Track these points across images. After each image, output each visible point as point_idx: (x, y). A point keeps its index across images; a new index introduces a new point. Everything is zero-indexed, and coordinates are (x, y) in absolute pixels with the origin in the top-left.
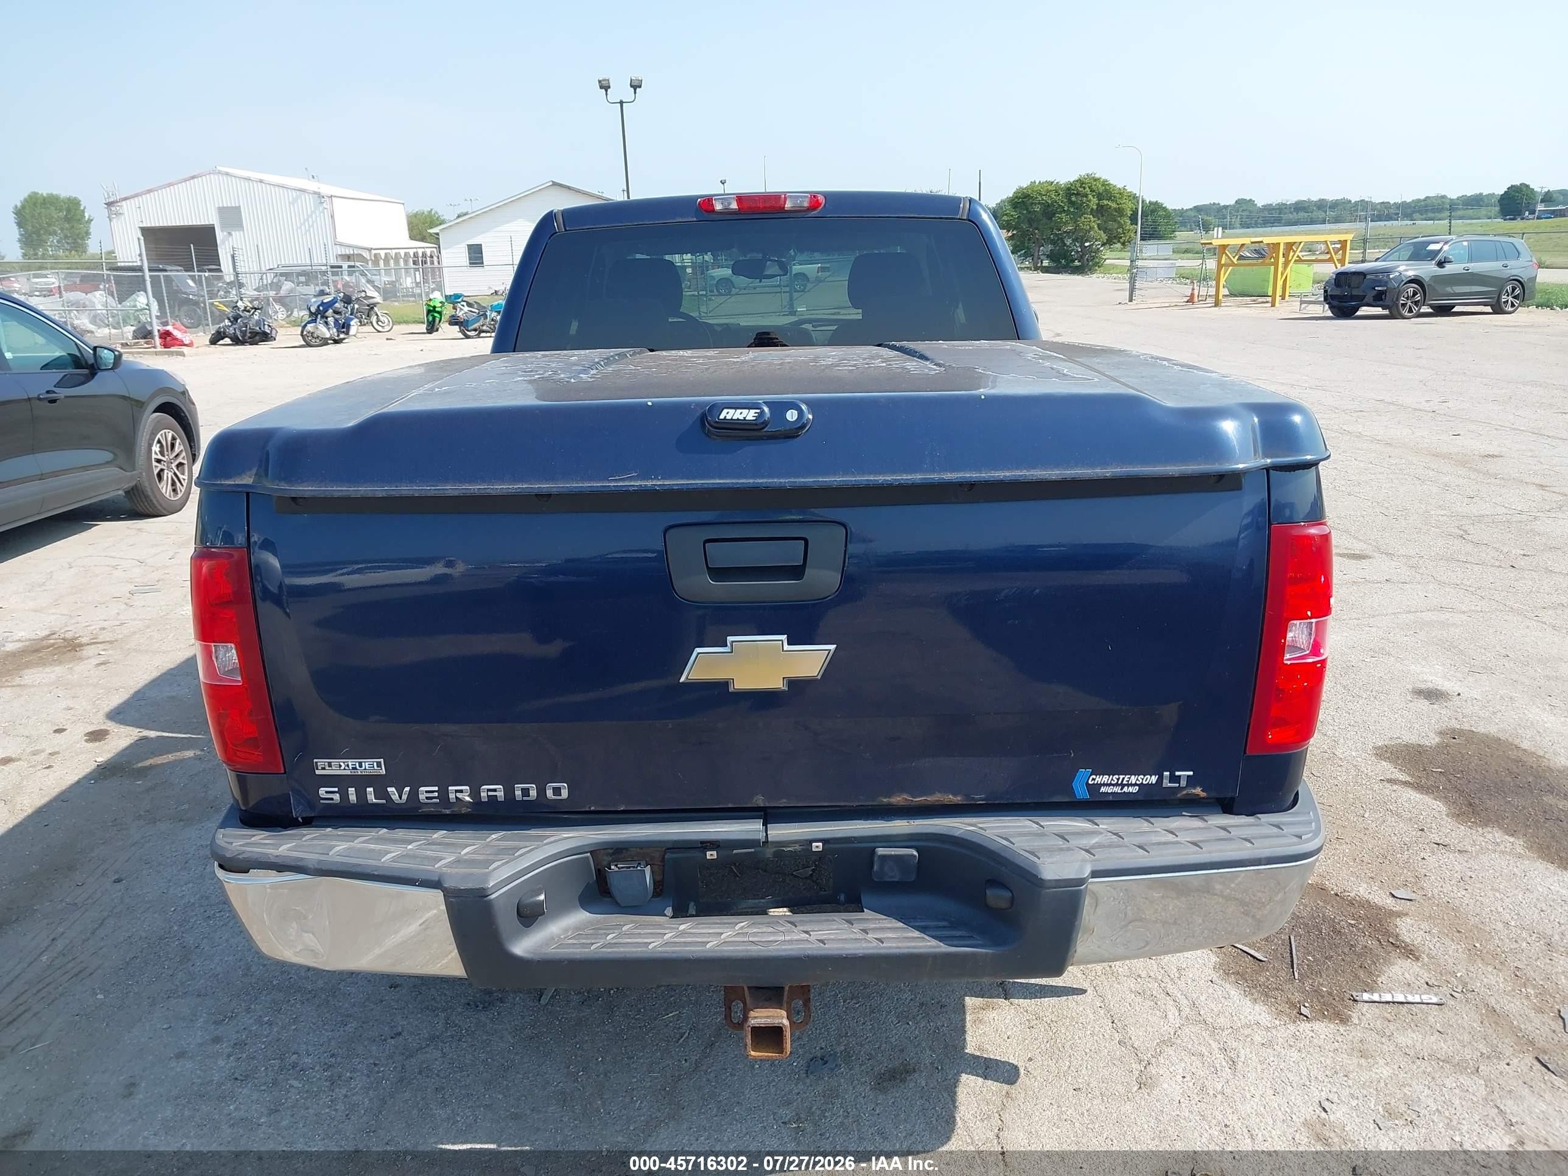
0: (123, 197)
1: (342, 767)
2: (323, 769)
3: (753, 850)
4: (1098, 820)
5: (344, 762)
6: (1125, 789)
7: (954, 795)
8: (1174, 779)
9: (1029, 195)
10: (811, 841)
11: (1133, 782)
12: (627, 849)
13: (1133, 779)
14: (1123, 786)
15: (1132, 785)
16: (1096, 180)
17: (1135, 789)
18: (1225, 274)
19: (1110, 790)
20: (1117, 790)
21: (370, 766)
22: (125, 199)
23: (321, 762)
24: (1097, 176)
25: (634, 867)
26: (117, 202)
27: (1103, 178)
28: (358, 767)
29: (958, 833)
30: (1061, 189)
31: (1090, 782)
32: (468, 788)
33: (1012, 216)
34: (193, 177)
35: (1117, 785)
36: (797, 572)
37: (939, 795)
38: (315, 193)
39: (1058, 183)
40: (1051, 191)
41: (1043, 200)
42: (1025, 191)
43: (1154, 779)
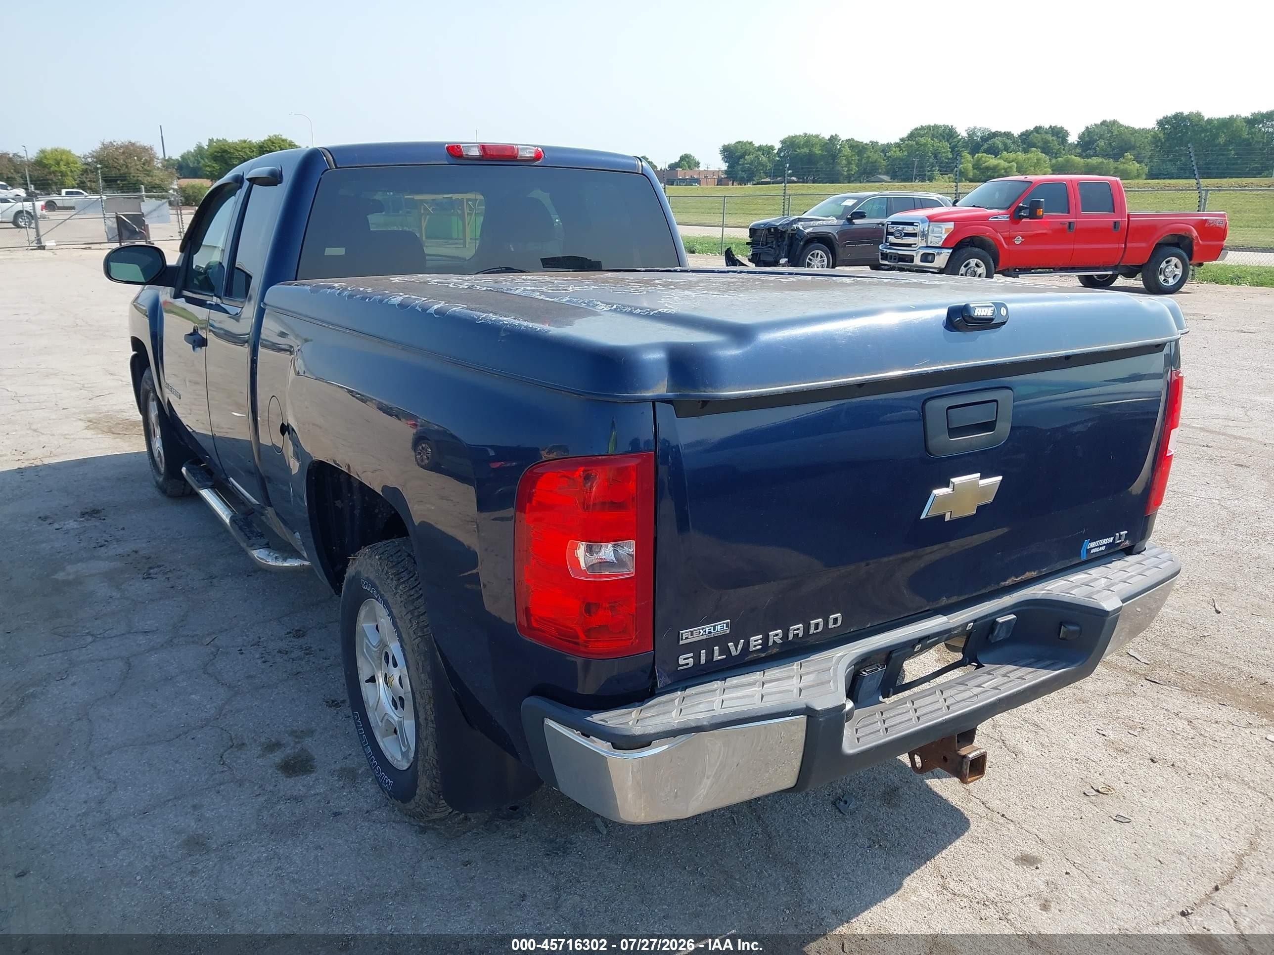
1: (700, 633)
2: (687, 638)
4: (1090, 571)
5: (702, 629)
6: (1101, 549)
8: (1120, 537)
9: (227, 151)
11: (1103, 544)
12: (870, 657)
13: (1103, 541)
14: (1099, 547)
16: (283, 141)
17: (1104, 548)
18: (425, 221)
19: (1097, 550)
21: (721, 627)
23: (685, 633)
24: (284, 137)
27: (289, 139)
28: (712, 631)
29: (1040, 596)
30: (255, 147)
31: (1088, 548)
32: (780, 631)
33: (214, 167)
37: (1028, 574)
39: (250, 141)
40: (245, 148)
41: (240, 155)
42: (223, 147)
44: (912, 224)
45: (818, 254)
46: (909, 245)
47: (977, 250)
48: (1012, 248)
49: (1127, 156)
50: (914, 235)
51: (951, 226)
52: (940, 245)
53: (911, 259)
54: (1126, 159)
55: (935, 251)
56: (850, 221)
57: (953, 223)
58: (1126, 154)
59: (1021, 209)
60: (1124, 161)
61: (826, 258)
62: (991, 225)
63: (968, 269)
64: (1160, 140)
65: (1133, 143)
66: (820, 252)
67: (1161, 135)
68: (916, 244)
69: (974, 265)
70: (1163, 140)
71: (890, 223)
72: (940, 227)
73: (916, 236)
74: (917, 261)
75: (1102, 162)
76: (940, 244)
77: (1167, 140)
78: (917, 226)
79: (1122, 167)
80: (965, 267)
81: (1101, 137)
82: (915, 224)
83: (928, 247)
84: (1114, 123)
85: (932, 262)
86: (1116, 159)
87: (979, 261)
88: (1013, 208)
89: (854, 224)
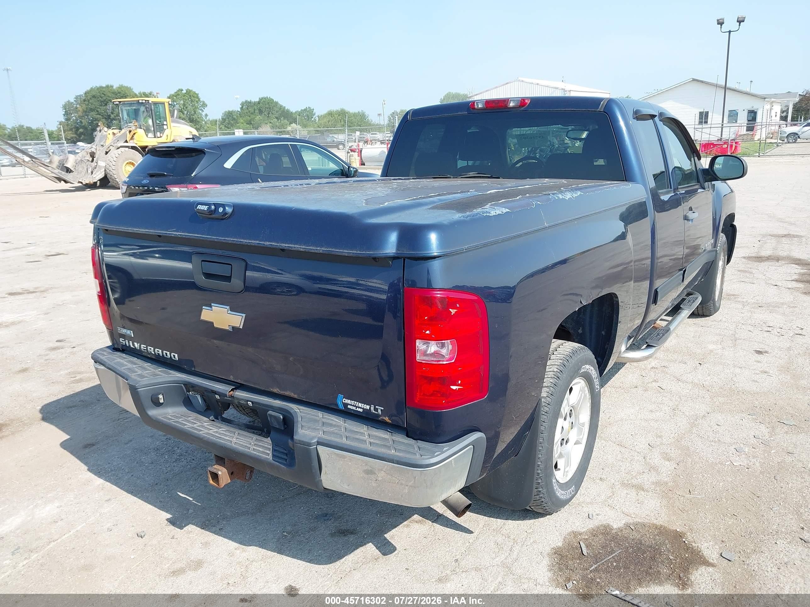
0: (475, 94)
1: (123, 331)
2: (119, 331)
3: (231, 399)
6: (357, 409)
7: (295, 394)
8: (376, 410)
10: (248, 401)
11: (360, 407)
13: (360, 405)
14: (357, 407)
15: (359, 407)
17: (361, 410)
19: (351, 407)
20: (354, 408)
21: (130, 333)
22: (476, 95)
23: (119, 328)
25: (194, 394)
26: (473, 96)
28: (127, 333)
29: (292, 411)
31: (344, 402)
32: (152, 348)
34: (507, 84)
35: (353, 406)
36: (228, 279)
37: (289, 392)
38: (562, 89)
43: (368, 407)
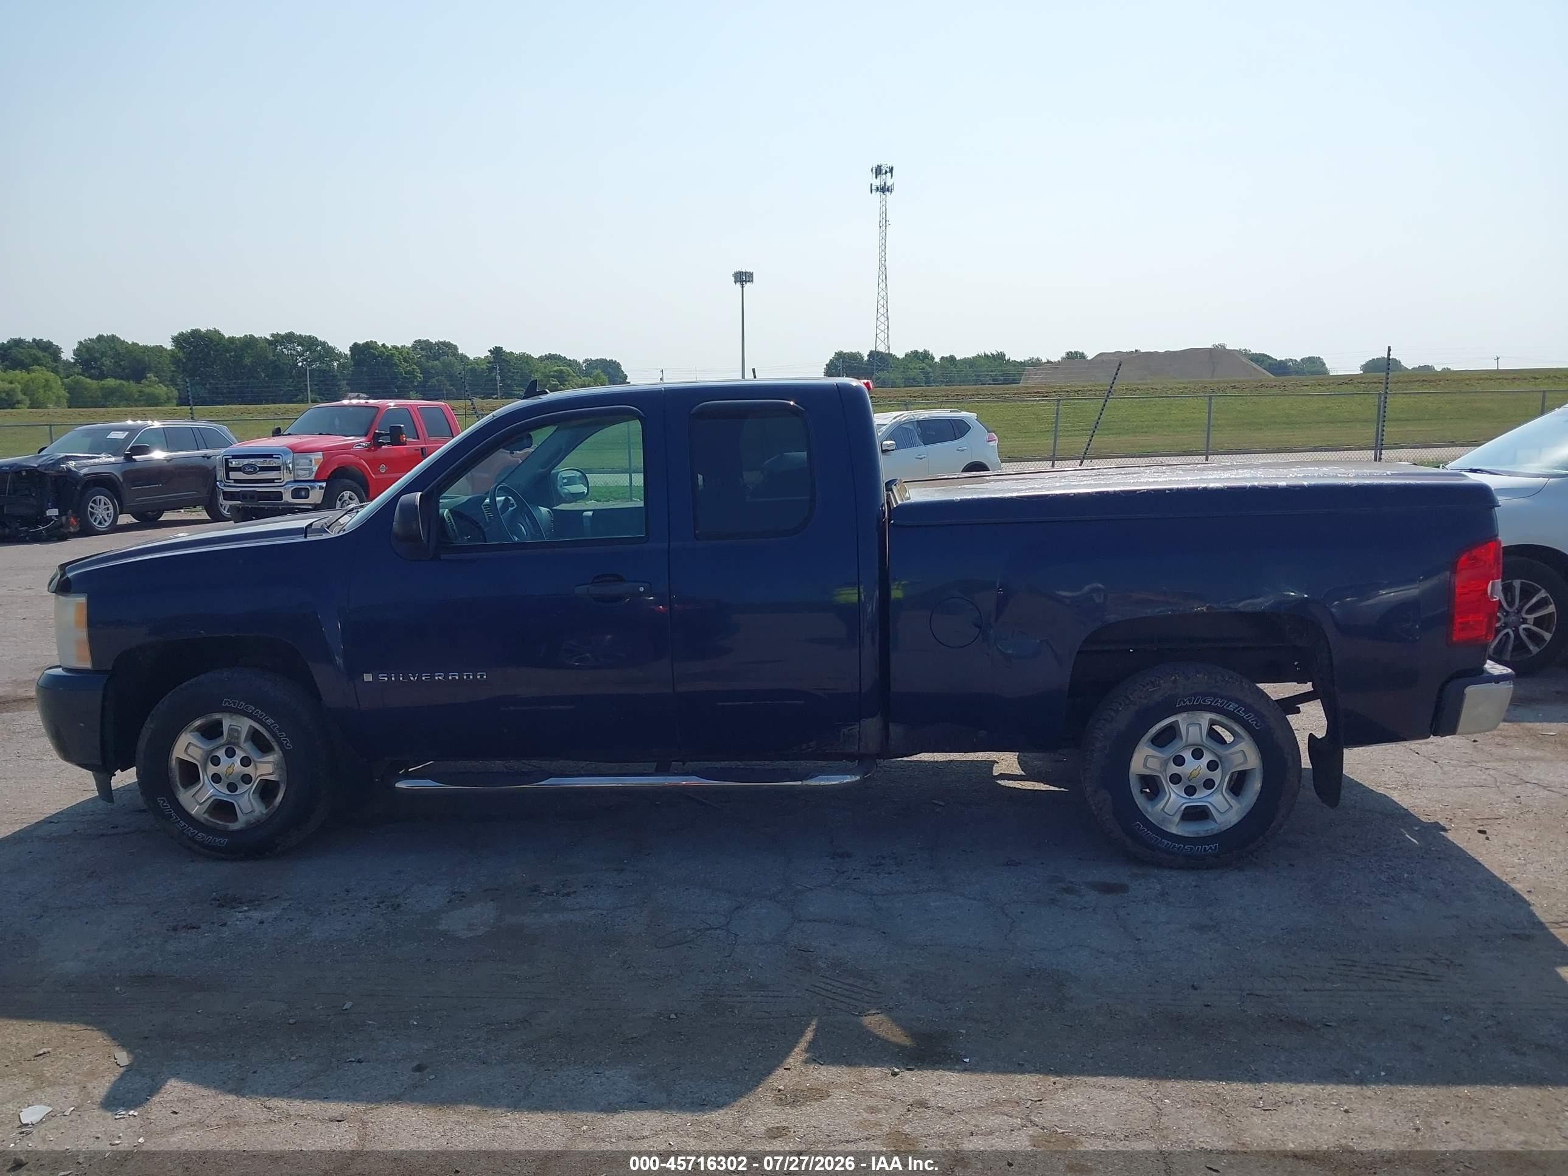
44: (270, 456)
45: (100, 500)
46: (272, 481)
47: (348, 481)
48: (379, 476)
49: (150, 378)
50: (278, 469)
51: (319, 456)
52: (313, 479)
53: (280, 496)
54: (150, 381)
55: (307, 485)
56: (129, 458)
57: (321, 453)
58: (148, 375)
59: (380, 435)
60: (147, 382)
61: (111, 505)
62: (356, 454)
63: (343, 503)
64: (180, 360)
65: (147, 363)
66: (102, 497)
67: (181, 354)
68: (280, 479)
69: (347, 498)
70: (184, 360)
71: (231, 457)
72: (307, 458)
73: (280, 470)
74: (287, 498)
75: (121, 384)
76: (312, 477)
77: (189, 360)
78: (279, 458)
79: (147, 390)
80: (340, 500)
81: (103, 354)
82: (274, 456)
83: (295, 481)
84: (113, 339)
85: (307, 497)
86: (138, 382)
87: (353, 494)
88: (371, 435)
89: (135, 460)
